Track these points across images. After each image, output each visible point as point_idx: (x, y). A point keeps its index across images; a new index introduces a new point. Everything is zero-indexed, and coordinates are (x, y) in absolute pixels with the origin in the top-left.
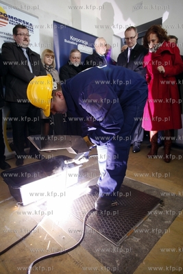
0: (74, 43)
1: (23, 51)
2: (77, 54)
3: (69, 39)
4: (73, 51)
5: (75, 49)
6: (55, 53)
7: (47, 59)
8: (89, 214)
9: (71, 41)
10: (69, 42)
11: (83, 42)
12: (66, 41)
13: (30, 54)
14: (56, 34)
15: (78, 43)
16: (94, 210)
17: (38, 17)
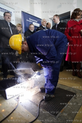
0: (31, 22)
1: (8, 24)
2: (32, 26)
3: (28, 19)
4: (30, 25)
5: (32, 24)
6: (22, 25)
7: (19, 28)
8: (41, 102)
9: (30, 20)
10: (28, 21)
11: (35, 21)
12: (27, 20)
13: (11, 25)
14: (23, 17)
15: (33, 21)
16: (43, 100)
17: (14, 9)
